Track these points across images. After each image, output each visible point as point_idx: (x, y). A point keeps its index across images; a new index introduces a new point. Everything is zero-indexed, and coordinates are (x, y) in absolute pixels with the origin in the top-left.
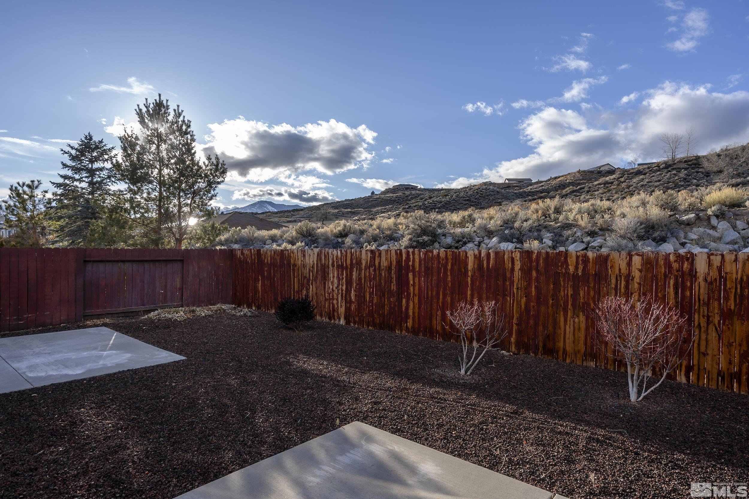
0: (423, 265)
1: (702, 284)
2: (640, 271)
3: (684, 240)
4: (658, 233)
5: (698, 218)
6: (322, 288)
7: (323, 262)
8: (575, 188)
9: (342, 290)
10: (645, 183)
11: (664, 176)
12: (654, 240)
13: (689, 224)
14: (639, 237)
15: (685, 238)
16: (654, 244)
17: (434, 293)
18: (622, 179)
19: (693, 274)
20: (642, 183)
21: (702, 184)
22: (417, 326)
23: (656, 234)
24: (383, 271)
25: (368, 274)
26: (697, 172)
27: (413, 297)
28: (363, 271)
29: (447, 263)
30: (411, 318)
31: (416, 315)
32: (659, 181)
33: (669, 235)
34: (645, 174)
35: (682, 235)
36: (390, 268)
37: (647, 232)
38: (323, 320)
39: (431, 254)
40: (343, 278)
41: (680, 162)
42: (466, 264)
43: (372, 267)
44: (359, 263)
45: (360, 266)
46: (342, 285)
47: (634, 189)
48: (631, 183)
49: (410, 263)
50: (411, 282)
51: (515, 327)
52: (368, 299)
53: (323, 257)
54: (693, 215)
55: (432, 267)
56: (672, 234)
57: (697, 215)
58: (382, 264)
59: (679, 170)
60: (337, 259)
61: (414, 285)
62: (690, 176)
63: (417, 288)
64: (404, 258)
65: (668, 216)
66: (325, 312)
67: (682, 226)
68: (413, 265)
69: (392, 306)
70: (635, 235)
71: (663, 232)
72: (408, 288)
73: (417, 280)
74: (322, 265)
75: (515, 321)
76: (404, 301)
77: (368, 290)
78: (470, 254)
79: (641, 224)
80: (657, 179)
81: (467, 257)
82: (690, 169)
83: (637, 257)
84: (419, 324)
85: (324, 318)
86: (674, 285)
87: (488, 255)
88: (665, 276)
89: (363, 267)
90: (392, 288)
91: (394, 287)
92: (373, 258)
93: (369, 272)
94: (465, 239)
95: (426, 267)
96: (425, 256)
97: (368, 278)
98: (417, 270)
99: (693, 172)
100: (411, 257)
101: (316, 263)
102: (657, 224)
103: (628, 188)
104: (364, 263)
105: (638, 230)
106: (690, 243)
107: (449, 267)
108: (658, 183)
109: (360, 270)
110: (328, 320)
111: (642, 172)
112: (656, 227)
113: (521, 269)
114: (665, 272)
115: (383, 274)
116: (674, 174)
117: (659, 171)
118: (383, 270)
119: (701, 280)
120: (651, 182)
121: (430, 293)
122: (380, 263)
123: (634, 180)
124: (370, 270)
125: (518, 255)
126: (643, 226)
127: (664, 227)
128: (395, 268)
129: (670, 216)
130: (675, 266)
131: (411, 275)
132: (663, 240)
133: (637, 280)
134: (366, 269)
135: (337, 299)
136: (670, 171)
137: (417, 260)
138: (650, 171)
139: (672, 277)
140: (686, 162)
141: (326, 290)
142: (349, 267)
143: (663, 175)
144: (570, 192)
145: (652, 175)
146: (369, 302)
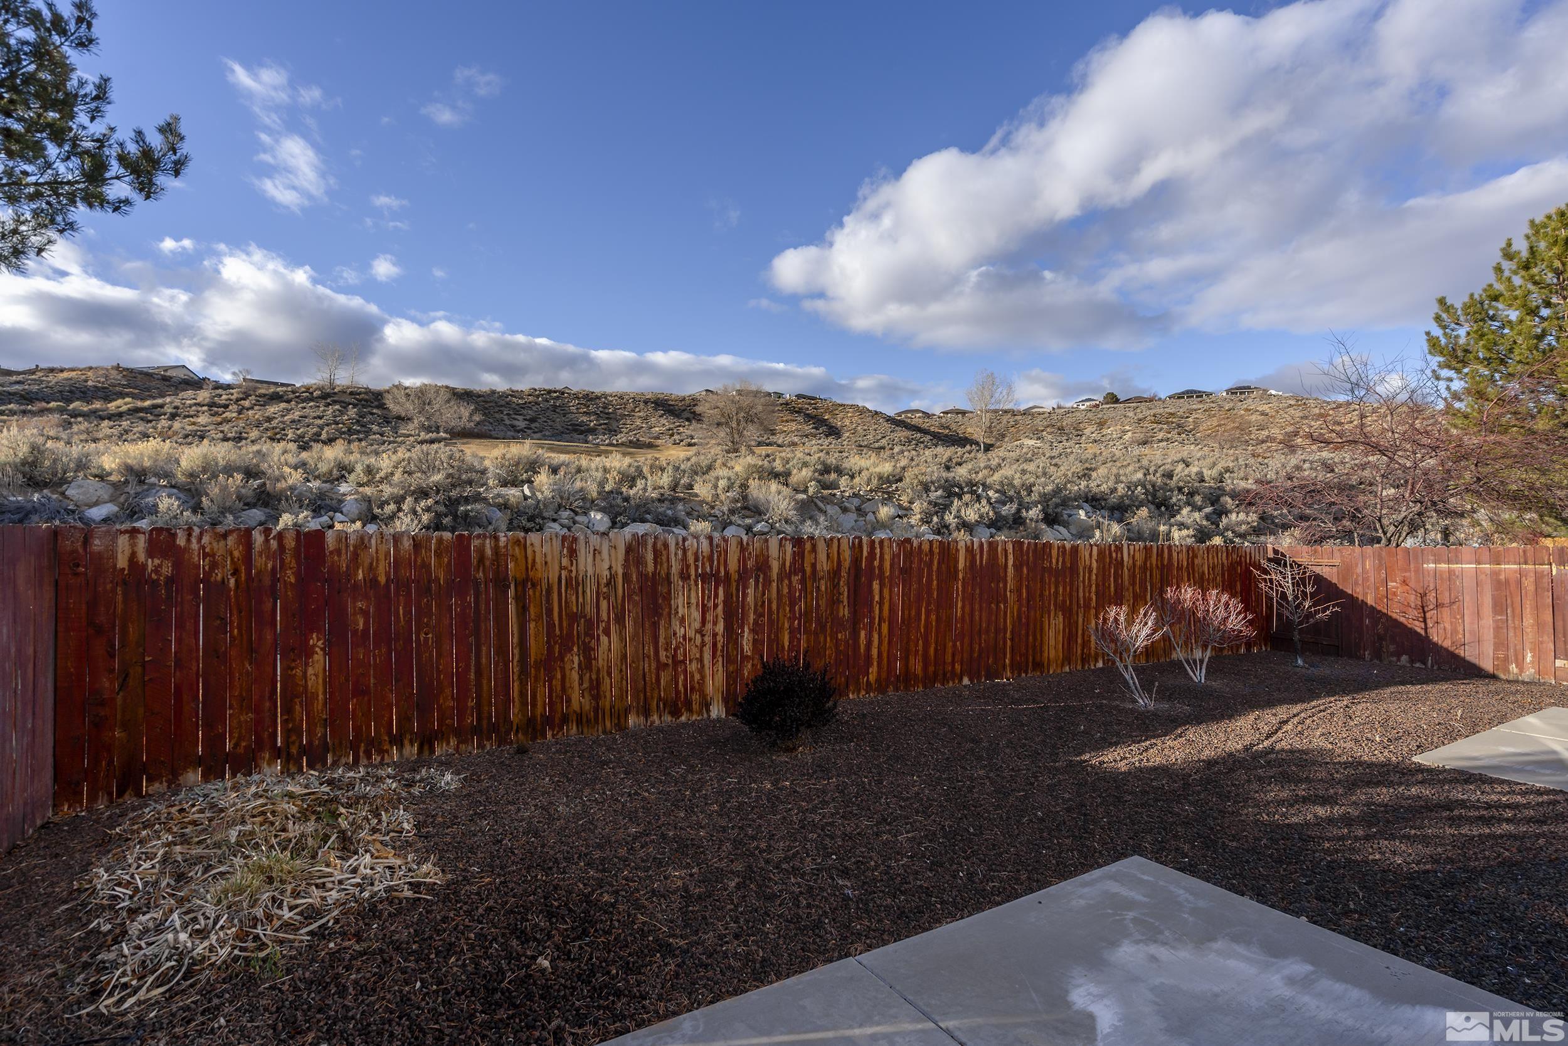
0: (896, 566)
6: (647, 638)
7: (650, 567)
8: (139, 404)
9: (715, 635)
11: (325, 411)
17: (913, 613)
18: (247, 403)
22: (884, 675)
24: (823, 582)
25: (786, 590)
26: (372, 413)
27: (880, 625)
28: (774, 585)
29: (931, 561)
30: (875, 663)
31: (885, 655)
36: (835, 574)
38: (653, 723)
39: (909, 547)
40: (716, 606)
41: (343, 392)
42: (957, 561)
43: (796, 574)
44: (763, 566)
45: (765, 574)
46: (715, 623)
49: (876, 563)
50: (877, 598)
51: (1009, 643)
52: (786, 644)
53: (650, 557)
58: (818, 567)
59: (344, 405)
60: (696, 560)
61: (881, 603)
62: (363, 417)
63: (886, 606)
64: (865, 554)
66: (660, 699)
68: (881, 567)
69: (842, 648)
72: (871, 611)
73: (887, 593)
74: (642, 576)
75: (1008, 635)
76: (863, 634)
77: (786, 625)
78: (961, 545)
80: (314, 414)
81: (957, 550)
82: (361, 407)
85: (655, 717)
87: (981, 545)
89: (775, 577)
90: (841, 614)
91: (844, 612)
92: (799, 555)
93: (790, 586)
96: (900, 550)
97: (786, 600)
98: (888, 573)
100: (878, 551)
101: (620, 571)
104: (775, 566)
107: (935, 567)
109: (768, 582)
110: (668, 718)
111: (281, 397)
113: (1014, 565)
115: (823, 588)
116: (339, 411)
117: (312, 400)
118: (822, 578)
122: (814, 566)
124: (790, 582)
125: (1011, 546)
128: (849, 574)
131: (876, 586)
134: (780, 579)
135: (701, 660)
136: (330, 404)
140: (351, 393)
141: (662, 640)
142: (735, 576)
143: (321, 409)
144: (129, 410)
146: (790, 650)
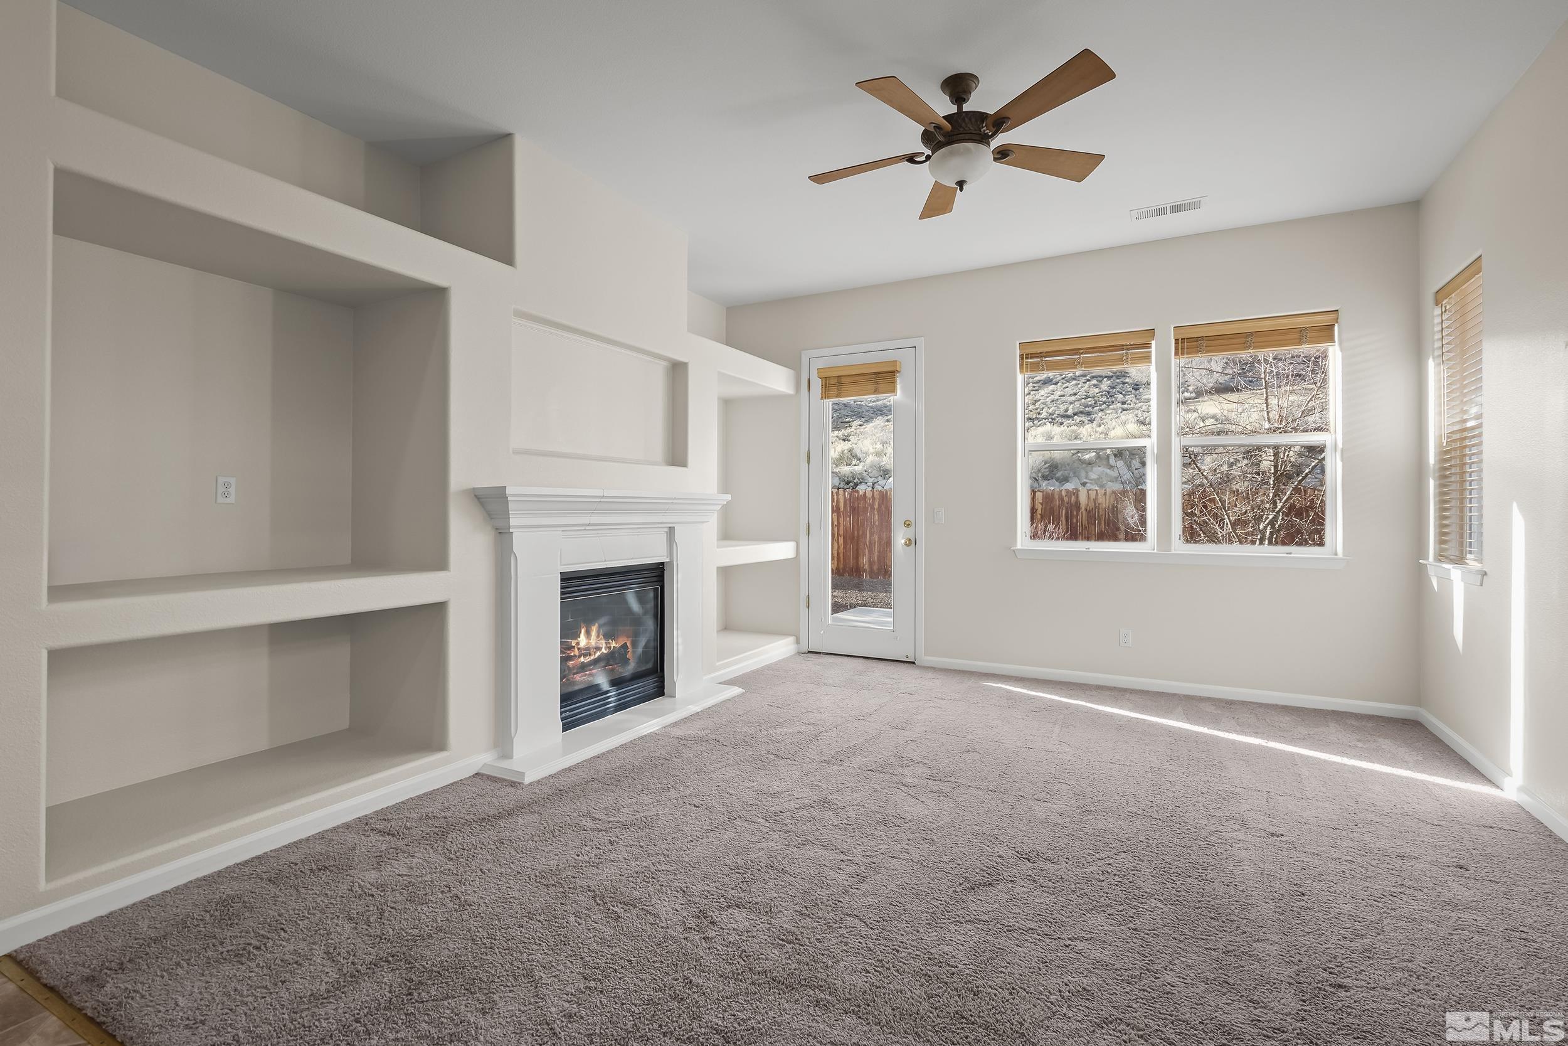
0: (848, 506)
1: (1084, 513)
2: (1042, 504)
3: (1085, 480)
4: (1061, 472)
5: (1098, 457)
10: (1057, 397)
11: (1082, 387)
12: (1057, 480)
13: (1090, 463)
14: (1043, 477)
15: (1086, 478)
16: (1057, 483)
19: (1077, 505)
20: (1052, 397)
21: (1129, 401)
23: (1059, 474)
26: (1124, 383)
31: (841, 555)
32: (1075, 394)
33: (1071, 474)
34: (1056, 384)
35: (1083, 474)
37: (1051, 471)
47: (1042, 406)
48: (1038, 397)
54: (1094, 454)
55: (858, 507)
56: (1074, 473)
57: (1098, 453)
59: (1100, 379)
62: (1114, 388)
63: (841, 528)
65: (1071, 454)
67: (1084, 466)
70: (1040, 475)
71: (1066, 472)
73: (841, 520)
79: (1045, 464)
80: (1072, 392)
82: (1114, 378)
83: (1040, 493)
84: (845, 566)
86: (1065, 514)
88: (1059, 508)
94: (857, 480)
95: (851, 507)
96: (850, 496)
98: (842, 510)
99: (1118, 383)
102: (1060, 463)
103: (1034, 404)
105: (1043, 470)
106: (1090, 483)
107: (876, 506)
108: (1073, 398)
111: (1051, 380)
112: (1060, 466)
114: (1059, 504)
116: (1094, 385)
117: (1074, 379)
119: (1083, 510)
120: (1064, 396)
121: (856, 532)
123: (1042, 392)
126: (1047, 465)
127: (1067, 467)
129: (1073, 454)
130: (1066, 499)
132: (1066, 479)
133: (1039, 511)
136: (1088, 380)
137: (842, 501)
138: (1063, 379)
139: (1064, 508)
143: (1079, 386)
145: (1065, 386)
